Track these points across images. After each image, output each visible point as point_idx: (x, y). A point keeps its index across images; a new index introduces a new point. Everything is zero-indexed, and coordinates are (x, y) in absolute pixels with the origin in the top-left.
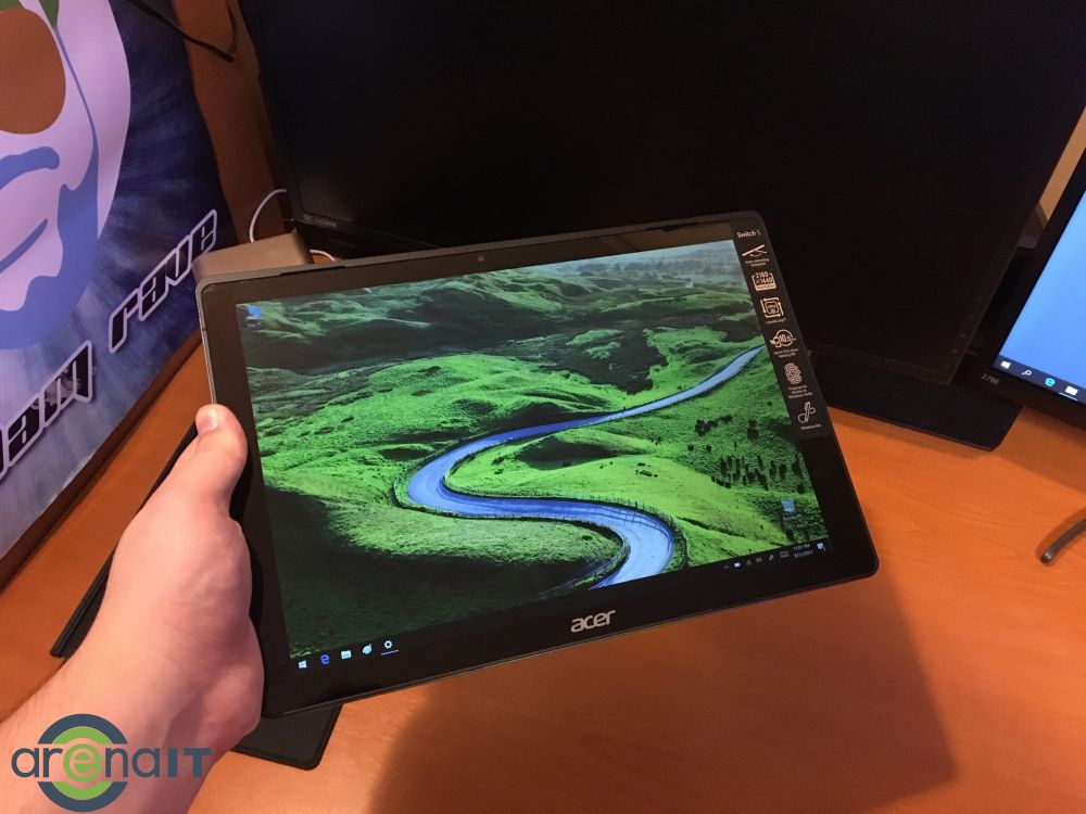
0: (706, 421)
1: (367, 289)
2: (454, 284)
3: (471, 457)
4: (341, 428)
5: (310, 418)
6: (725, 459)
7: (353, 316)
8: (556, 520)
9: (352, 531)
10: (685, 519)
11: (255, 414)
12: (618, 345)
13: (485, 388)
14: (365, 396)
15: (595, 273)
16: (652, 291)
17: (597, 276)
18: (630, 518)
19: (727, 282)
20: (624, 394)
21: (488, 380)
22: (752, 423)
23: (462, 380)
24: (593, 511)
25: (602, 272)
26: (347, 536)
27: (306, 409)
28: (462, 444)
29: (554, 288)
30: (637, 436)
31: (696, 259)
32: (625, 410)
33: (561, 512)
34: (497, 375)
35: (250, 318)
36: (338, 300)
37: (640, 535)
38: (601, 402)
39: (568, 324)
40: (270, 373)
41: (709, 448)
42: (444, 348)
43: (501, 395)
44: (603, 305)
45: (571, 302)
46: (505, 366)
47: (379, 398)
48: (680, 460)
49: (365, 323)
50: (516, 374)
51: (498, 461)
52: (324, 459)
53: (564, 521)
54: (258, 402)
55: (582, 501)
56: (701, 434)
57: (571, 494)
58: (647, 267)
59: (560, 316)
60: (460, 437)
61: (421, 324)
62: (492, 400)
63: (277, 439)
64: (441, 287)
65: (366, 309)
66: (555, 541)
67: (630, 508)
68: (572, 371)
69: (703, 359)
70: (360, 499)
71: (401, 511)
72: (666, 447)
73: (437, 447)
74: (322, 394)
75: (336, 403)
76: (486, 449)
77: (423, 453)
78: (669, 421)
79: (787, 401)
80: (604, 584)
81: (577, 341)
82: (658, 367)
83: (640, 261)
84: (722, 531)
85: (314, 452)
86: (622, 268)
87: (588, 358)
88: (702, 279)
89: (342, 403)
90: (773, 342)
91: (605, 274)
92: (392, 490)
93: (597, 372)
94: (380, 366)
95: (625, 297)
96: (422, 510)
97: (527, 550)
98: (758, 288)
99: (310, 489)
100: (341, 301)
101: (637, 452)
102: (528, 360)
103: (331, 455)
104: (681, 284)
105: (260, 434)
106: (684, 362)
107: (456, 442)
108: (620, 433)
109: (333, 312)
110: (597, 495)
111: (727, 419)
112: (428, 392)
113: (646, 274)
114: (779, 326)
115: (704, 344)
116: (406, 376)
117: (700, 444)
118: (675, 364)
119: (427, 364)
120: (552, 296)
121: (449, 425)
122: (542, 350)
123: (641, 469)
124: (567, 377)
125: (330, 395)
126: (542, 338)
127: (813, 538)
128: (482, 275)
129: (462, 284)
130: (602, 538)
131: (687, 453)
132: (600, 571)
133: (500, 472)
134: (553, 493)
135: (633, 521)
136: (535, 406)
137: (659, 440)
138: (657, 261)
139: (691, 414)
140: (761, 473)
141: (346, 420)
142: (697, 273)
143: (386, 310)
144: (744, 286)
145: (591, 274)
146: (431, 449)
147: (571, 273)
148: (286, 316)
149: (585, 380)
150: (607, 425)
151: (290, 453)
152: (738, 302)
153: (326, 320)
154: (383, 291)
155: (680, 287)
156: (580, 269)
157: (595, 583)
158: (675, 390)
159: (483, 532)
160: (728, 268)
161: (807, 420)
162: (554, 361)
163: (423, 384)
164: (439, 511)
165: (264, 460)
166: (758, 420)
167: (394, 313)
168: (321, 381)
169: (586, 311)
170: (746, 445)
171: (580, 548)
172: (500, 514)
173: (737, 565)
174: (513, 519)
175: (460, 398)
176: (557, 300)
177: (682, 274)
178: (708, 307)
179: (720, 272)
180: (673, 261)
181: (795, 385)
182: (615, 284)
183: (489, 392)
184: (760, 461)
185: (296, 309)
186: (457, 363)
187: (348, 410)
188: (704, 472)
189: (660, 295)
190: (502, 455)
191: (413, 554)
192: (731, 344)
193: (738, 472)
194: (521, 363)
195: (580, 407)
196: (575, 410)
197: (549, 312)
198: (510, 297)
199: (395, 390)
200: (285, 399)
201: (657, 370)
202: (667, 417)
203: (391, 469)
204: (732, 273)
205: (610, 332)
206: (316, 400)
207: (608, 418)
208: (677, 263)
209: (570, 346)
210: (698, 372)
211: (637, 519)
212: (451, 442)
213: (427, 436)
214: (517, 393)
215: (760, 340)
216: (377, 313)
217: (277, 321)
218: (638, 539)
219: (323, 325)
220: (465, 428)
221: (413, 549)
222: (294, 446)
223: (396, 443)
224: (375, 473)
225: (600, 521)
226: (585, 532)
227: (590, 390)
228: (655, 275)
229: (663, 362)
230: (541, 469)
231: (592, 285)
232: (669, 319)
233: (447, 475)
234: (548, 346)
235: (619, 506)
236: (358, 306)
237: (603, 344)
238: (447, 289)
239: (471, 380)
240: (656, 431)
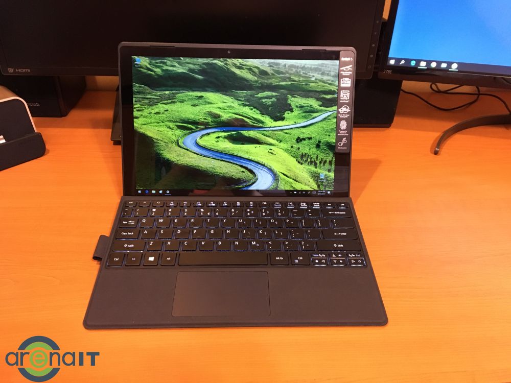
0: (301, 138)
1: (182, 58)
2: (216, 61)
3: (208, 134)
4: (163, 113)
5: (153, 107)
6: (304, 154)
7: (174, 69)
8: (234, 163)
9: (162, 152)
10: (281, 173)
11: (134, 102)
12: (276, 100)
13: (219, 108)
14: (174, 102)
15: (275, 66)
16: (296, 79)
17: (275, 68)
18: (261, 168)
19: (329, 80)
20: (272, 121)
21: (221, 105)
22: (320, 142)
23: (211, 103)
24: (248, 163)
25: (278, 66)
26: (160, 153)
27: (152, 103)
28: (206, 128)
29: (256, 70)
30: (272, 138)
31: (320, 67)
32: (271, 127)
33: (236, 161)
34: (225, 104)
35: (136, 63)
36: (170, 61)
37: (263, 175)
38: (262, 122)
39: (258, 87)
40: (141, 87)
41: (299, 148)
42: (207, 89)
43: (224, 112)
44: (274, 82)
45: (261, 78)
46: (228, 100)
47: (178, 104)
48: (286, 151)
49: (179, 73)
50: (232, 105)
51: (218, 137)
52: (156, 124)
53: (237, 164)
54: (135, 98)
55: (245, 158)
56: (298, 142)
57: (241, 155)
58: (298, 67)
59: (255, 83)
60: (206, 126)
61: (200, 77)
62: (221, 114)
63: (140, 113)
64: (211, 62)
65: (180, 66)
66: (232, 170)
67: (262, 165)
68: (254, 108)
69: (309, 112)
70: (166, 141)
71: (180, 148)
72: (282, 145)
73: (197, 128)
74: (158, 99)
75: (163, 103)
76: (215, 132)
77: (192, 129)
78: (287, 135)
79: (337, 136)
80: (245, 189)
81: (260, 95)
82: (289, 112)
83: (295, 64)
84: (294, 180)
85: (152, 120)
86: (287, 66)
87: (262, 103)
88: (319, 76)
89: (165, 104)
90: (340, 110)
91: (279, 68)
92: (178, 140)
93: (264, 110)
94: (181, 91)
95: (284, 80)
96: (187, 150)
97: (221, 172)
98: (342, 85)
99: (149, 134)
100: (171, 61)
101: (271, 144)
102: (238, 100)
103: (158, 123)
104: (310, 78)
105: (135, 110)
106: (300, 112)
107: (204, 127)
108: (266, 136)
109: (167, 65)
110: (251, 158)
111: (310, 138)
112: (197, 105)
113: (296, 71)
114: (345, 104)
115: (311, 106)
116: (189, 97)
117: (296, 146)
118: (296, 112)
119: (199, 94)
120: (254, 74)
121: (203, 120)
122: (245, 96)
123: (270, 151)
124: (252, 109)
125: (161, 99)
126: (246, 92)
127: (327, 189)
128: (228, 60)
129: (219, 62)
130: (249, 173)
131: (289, 149)
132: (245, 184)
133: (217, 142)
134: (235, 153)
135: (262, 169)
136: (237, 119)
137: (281, 141)
138: (303, 66)
139: (297, 133)
140: (316, 162)
141: (165, 111)
142: (318, 74)
143: (187, 68)
144: (336, 83)
145: (272, 67)
146: (194, 128)
147: (265, 65)
148: (150, 64)
149: (258, 112)
150: (262, 132)
151: (145, 119)
152: (331, 90)
153: (164, 68)
154: (188, 60)
155: (309, 79)
156: (269, 63)
157: (242, 188)
158: (293, 123)
159: (207, 162)
160: (332, 74)
161: (342, 145)
162: (248, 102)
163: (196, 102)
164: (193, 151)
165: (135, 120)
166: (322, 142)
167: (191, 70)
168: (159, 94)
169: (266, 83)
170: (314, 150)
171: (240, 175)
172: (214, 157)
173: (295, 193)
174: (218, 160)
175: (209, 110)
176: (256, 76)
177: (312, 73)
178: (317, 90)
179: (328, 75)
180: (309, 66)
181: (342, 130)
182: (282, 73)
183: (220, 110)
184: (317, 157)
185: (154, 62)
186: (211, 96)
187: (167, 107)
188: (294, 157)
189: (299, 81)
190: (220, 135)
191: (181, 164)
192: (322, 108)
193: (307, 159)
194: (235, 100)
195: (254, 123)
196: (251, 124)
197: (251, 81)
198: (237, 71)
199: (185, 102)
200: (145, 98)
201: (288, 113)
202: (286, 133)
203: (179, 132)
204: (333, 76)
205: (274, 94)
206: (156, 101)
207: (263, 129)
208: (311, 68)
209: (256, 97)
210: (305, 117)
211: (264, 169)
212: (202, 127)
213: (195, 123)
214: (231, 113)
215: (335, 108)
216: (183, 69)
217: (146, 66)
218: (262, 176)
219: (163, 70)
220: (208, 122)
221: (182, 162)
222: (146, 117)
223: (182, 123)
224: (173, 133)
225: (250, 167)
226: (243, 170)
227: (259, 117)
228: (300, 72)
229: (292, 110)
230: (233, 143)
231: (272, 72)
232: (300, 92)
233: (198, 139)
234: (247, 95)
235: (258, 163)
236: (177, 65)
237: (270, 98)
238: (213, 63)
239: (215, 104)
240: (280, 138)
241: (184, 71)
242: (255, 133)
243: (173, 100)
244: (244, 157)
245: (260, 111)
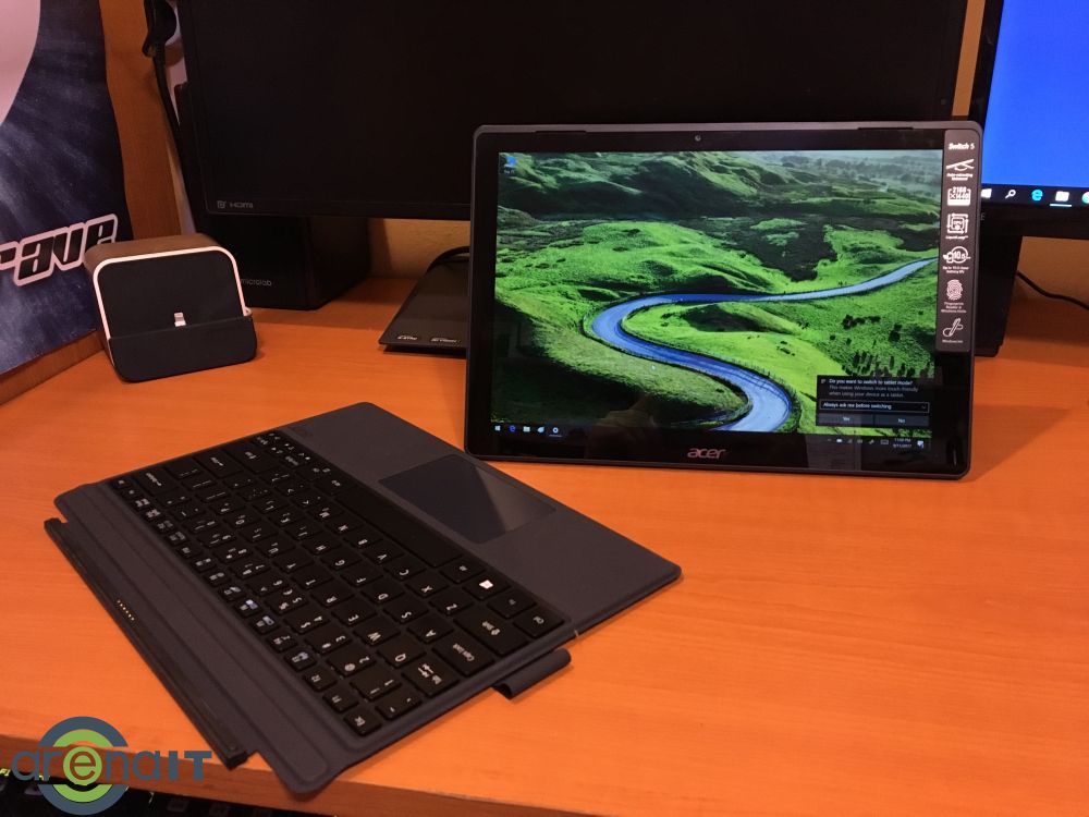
0: (855, 317)
1: (599, 154)
2: (671, 159)
3: (646, 309)
4: (555, 266)
5: (535, 254)
6: (861, 353)
7: (583, 176)
8: (700, 372)
9: (547, 346)
10: (807, 395)
11: (498, 244)
12: (797, 235)
13: (672, 254)
14: (578, 244)
15: (796, 165)
16: (844, 190)
17: (798, 168)
18: (760, 383)
19: (921, 192)
20: (788, 280)
21: (675, 247)
22: (898, 327)
23: (655, 244)
24: (731, 371)
25: (803, 165)
26: (543, 348)
27: (533, 246)
28: (642, 297)
29: (755, 174)
30: (788, 318)
31: (899, 165)
32: (784, 294)
33: (704, 367)
34: (683, 245)
35: (507, 165)
36: (574, 159)
37: (764, 398)
38: (765, 284)
39: (758, 210)
40: (513, 213)
41: (849, 341)
42: (647, 214)
43: (683, 263)
44: (794, 197)
45: (765, 189)
46: (693, 238)
47: (587, 247)
48: (820, 346)
49: (590, 183)
50: (700, 247)
51: (666, 316)
52: (539, 288)
53: (705, 374)
54: (501, 235)
55: (724, 362)
56: (846, 327)
57: (717, 355)
58: (848, 166)
59: (752, 201)
60: (642, 291)
61: (634, 191)
62: (675, 266)
63: (509, 266)
64: (658, 160)
65: (594, 171)
66: (694, 388)
67: (762, 376)
68: (749, 253)
69: (873, 261)
70: (558, 323)
71: (584, 338)
72: (810, 333)
73: (623, 295)
74: (545, 237)
75: (556, 246)
76: (660, 305)
77: (612, 298)
78: (821, 311)
79: (938, 312)
80: (723, 429)
81: (762, 226)
82: (827, 261)
83: (840, 159)
85: (532, 281)
86: (823, 164)
87: (767, 243)
88: (897, 185)
89: (559, 247)
90: (946, 257)
91: (806, 168)
92: (581, 322)
93: (769, 257)
94: (594, 221)
95: (817, 192)
96: (600, 341)
97: (671, 389)
98: (951, 202)
99: (525, 308)
100: (576, 161)
101: (784, 332)
102: (714, 237)
103: (544, 285)
104: (876, 187)
105: (498, 260)
106: (852, 261)
107: (638, 294)
108: (774, 313)
109: (569, 170)
110: (738, 360)
111: (875, 319)
112: (626, 249)
113: (844, 173)
114: (956, 243)
115: (878, 247)
116: (611, 233)
117: (842, 336)
118: (843, 261)
119: (631, 225)
120: (750, 181)
121: (636, 280)
122: (728, 229)
123: (782, 346)
124: (743, 256)
125: (553, 238)
126: (731, 219)
127: (915, 435)
128: (696, 154)
129: (676, 159)
130: (732, 394)
131: (827, 341)
132: (723, 418)
133: (665, 325)
134: (703, 350)
135: (761, 387)
136: (709, 277)
137: (807, 325)
138: (859, 163)
139: (844, 308)
140: (890, 371)
141: (559, 261)
142: (895, 179)
143: (609, 174)
144: (938, 199)
145: (792, 166)
146: (617, 296)
147: (775, 162)
148: (533, 168)
149: (758, 261)
150: (764, 304)
151: (517, 278)
152: (926, 214)
153: (562, 175)
154: (611, 157)
155: (873, 190)
156: (784, 159)
157: (716, 426)
158: (836, 285)
159: (640, 368)
160: (927, 178)
161: (951, 334)
162: (736, 241)
163: (623, 242)
164: (617, 346)
165: (497, 280)
166: (904, 326)
167: (617, 178)
168: (548, 226)
169: (777, 200)
170: (885, 345)
171: (712, 398)
172: (658, 357)
173: (839, 441)
174: (666, 364)
175: (649, 259)
176: (754, 186)
177: (880, 177)
178: (895, 213)
179: (917, 181)
180: (875, 163)
181: (952, 301)
182: (813, 178)
183: (674, 258)
184: (892, 362)
185: (542, 162)
186: (655, 229)
187: (562, 253)
188: (837, 360)
189: (851, 195)
190: (671, 311)
191: (586, 372)
192: (904, 252)
193: (869, 366)
194: (707, 237)
195: (747, 285)
196: (741, 286)
197: (744, 196)
198: (714, 177)
199: (601, 243)
200: (520, 236)
201: (825, 264)
202: (821, 307)
203: (585, 305)
204: (930, 184)
205: (793, 222)
206: (541, 241)
207: (768, 298)
208: (878, 166)
209: (753, 230)
210: (863, 272)
211: (766, 386)
212: (633, 294)
213: (617, 285)
214: (697, 263)
215: (934, 252)
216: (601, 176)
217: (526, 172)
218: (761, 401)
219: (559, 179)
220: (648, 284)
221: (588, 368)
222: (519, 273)
223: (593, 286)
224: (572, 306)
225: (735, 381)
226: (720, 386)
227: (759, 272)
228: (853, 175)
229: (833, 258)
230: (699, 329)
231: (790, 176)
232: (852, 219)
233: (624, 318)
234: (734, 226)
235: (753, 372)
236: (588, 167)
237: (783, 233)
238: (662, 162)
239: (662, 245)
240: (806, 318)
241: (602, 180)
242: (749, 306)
243: (577, 239)
244: (723, 358)
245: (761, 260)
